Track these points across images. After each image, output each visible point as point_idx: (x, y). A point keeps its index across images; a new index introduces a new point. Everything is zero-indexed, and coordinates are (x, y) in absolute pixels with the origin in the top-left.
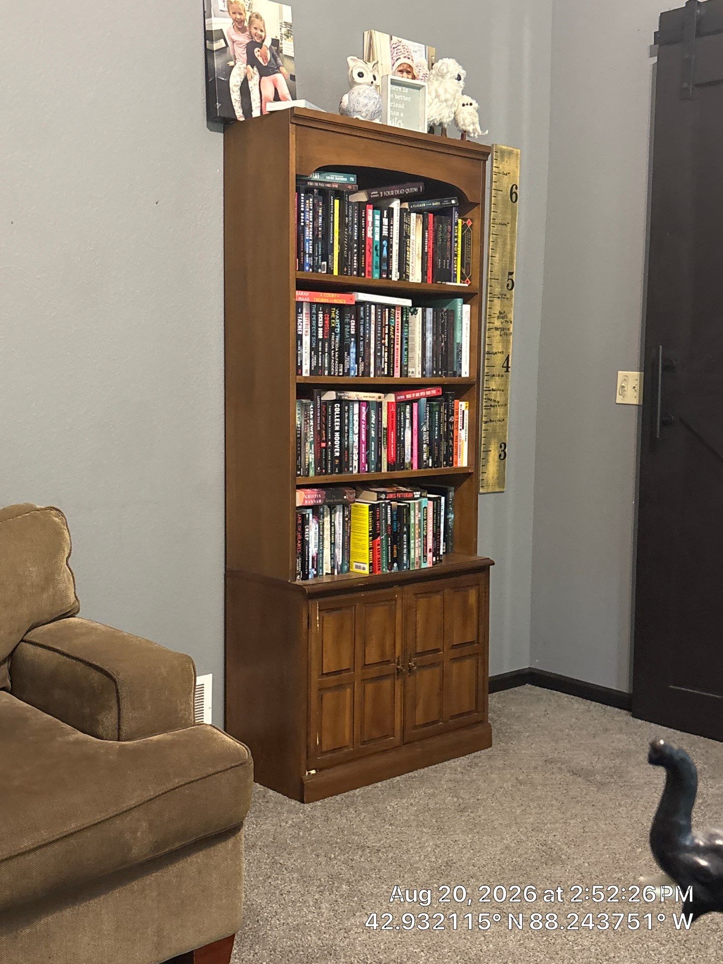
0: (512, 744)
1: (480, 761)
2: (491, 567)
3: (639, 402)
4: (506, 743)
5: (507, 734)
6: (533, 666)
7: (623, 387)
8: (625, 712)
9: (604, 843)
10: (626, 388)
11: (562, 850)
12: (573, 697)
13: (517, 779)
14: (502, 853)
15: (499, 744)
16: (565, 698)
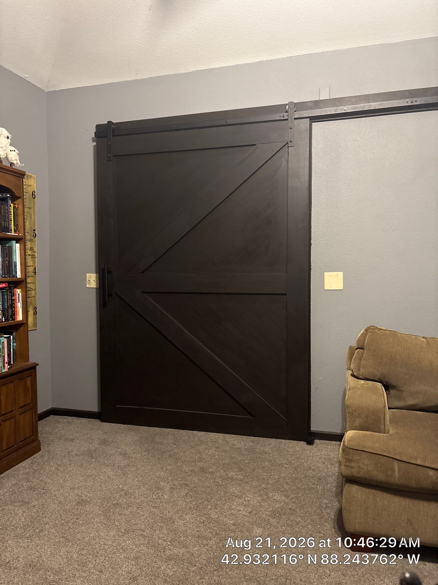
0: (51, 447)
1: (37, 460)
2: (37, 366)
3: (97, 286)
4: (48, 447)
5: (47, 443)
6: (54, 407)
7: (89, 280)
8: (98, 420)
9: (105, 486)
10: (90, 281)
11: (86, 496)
12: (73, 417)
13: (57, 464)
14: (59, 506)
15: (44, 448)
16: (70, 419)
